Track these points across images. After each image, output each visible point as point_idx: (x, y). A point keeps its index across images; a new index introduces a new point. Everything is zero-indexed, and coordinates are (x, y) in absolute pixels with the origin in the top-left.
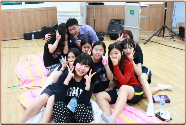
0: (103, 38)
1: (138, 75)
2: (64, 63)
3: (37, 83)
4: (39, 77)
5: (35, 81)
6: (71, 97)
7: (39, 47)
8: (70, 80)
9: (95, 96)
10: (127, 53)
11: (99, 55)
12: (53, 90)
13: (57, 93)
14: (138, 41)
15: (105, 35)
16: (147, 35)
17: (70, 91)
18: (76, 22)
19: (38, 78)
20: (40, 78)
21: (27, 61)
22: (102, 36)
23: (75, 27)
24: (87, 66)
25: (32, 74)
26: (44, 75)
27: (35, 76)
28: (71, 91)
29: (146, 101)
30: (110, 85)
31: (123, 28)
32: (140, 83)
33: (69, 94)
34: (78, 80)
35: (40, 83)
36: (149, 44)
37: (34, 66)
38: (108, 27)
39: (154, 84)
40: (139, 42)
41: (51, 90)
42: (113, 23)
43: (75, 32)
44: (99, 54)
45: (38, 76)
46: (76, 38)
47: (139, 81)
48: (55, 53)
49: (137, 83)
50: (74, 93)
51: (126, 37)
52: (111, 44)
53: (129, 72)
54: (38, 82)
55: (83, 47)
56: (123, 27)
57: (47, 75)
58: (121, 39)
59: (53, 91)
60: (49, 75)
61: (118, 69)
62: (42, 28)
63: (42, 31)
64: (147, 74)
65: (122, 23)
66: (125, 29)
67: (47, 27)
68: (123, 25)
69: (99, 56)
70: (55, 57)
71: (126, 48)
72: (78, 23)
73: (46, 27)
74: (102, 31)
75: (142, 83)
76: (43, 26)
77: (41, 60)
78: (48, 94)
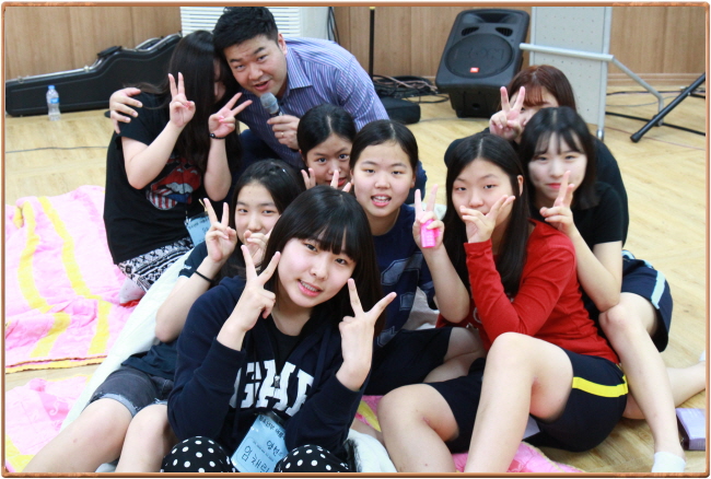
0: (418, 109)
1: (600, 302)
2: (216, 238)
3: (73, 341)
4: (83, 308)
5: (64, 332)
6: (253, 414)
7: (82, 152)
8: (251, 326)
9: (376, 410)
10: (552, 181)
11: (389, 193)
12: (158, 379)
13: (180, 389)
14: (601, 125)
15: (427, 91)
16: (648, 92)
17: (247, 378)
18: (266, 24)
19: (76, 317)
20: (85, 316)
21: (23, 225)
22: (414, 99)
23: (261, 49)
24: (343, 256)
25: (47, 293)
26: (112, 301)
27: (64, 305)
28: (255, 381)
29: (641, 439)
30: (451, 351)
31: (522, 57)
32: (609, 343)
33: (243, 396)
34: (291, 326)
35: (89, 340)
36: (660, 140)
37: (55, 255)
38: (441, 50)
39: (684, 350)
40: (607, 128)
41: (144, 380)
42: (468, 31)
43: (264, 72)
44: (386, 188)
45: (80, 303)
46: (269, 103)
47: (602, 333)
48: (164, 187)
49: (594, 344)
50: (267, 390)
51: (541, 103)
52: (460, 137)
53: (546, 287)
54: (80, 334)
55: (311, 156)
56: (521, 51)
57: (123, 301)
58: (512, 114)
59: (155, 384)
60: (138, 300)
61: (486, 266)
62: (101, 56)
63: (99, 71)
64: (649, 300)
65: (516, 28)
66: (535, 61)
67: (125, 48)
68: (525, 39)
69: (389, 198)
70: (164, 207)
71: (542, 156)
72: (274, 27)
73: (120, 49)
74: (414, 74)
75: (620, 343)
76: (106, 46)
77: (93, 220)
78: (128, 398)
